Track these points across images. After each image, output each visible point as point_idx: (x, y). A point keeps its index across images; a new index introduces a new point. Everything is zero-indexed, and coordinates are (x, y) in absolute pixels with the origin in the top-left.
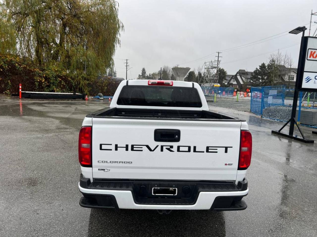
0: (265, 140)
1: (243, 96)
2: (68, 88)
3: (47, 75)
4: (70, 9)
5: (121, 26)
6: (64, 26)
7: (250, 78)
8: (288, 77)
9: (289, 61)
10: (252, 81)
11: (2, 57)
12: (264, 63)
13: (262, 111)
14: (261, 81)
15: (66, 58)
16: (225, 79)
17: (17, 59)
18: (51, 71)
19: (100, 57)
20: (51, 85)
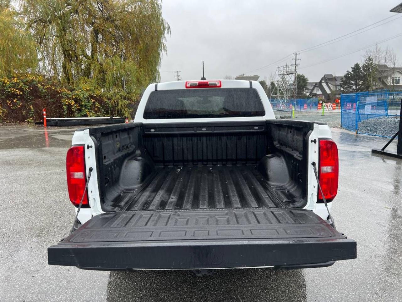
0: (362, 163)
1: (331, 108)
2: (103, 110)
3: (77, 96)
4: (101, 11)
5: (167, 27)
6: (96, 33)
7: (339, 84)
8: (391, 79)
9: (392, 58)
10: (342, 89)
11: (21, 76)
12: (357, 63)
13: (357, 125)
14: (354, 87)
15: (99, 73)
16: (307, 89)
17: (40, 78)
18: (82, 90)
19: (142, 70)
20: (83, 108)
